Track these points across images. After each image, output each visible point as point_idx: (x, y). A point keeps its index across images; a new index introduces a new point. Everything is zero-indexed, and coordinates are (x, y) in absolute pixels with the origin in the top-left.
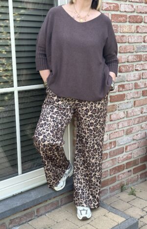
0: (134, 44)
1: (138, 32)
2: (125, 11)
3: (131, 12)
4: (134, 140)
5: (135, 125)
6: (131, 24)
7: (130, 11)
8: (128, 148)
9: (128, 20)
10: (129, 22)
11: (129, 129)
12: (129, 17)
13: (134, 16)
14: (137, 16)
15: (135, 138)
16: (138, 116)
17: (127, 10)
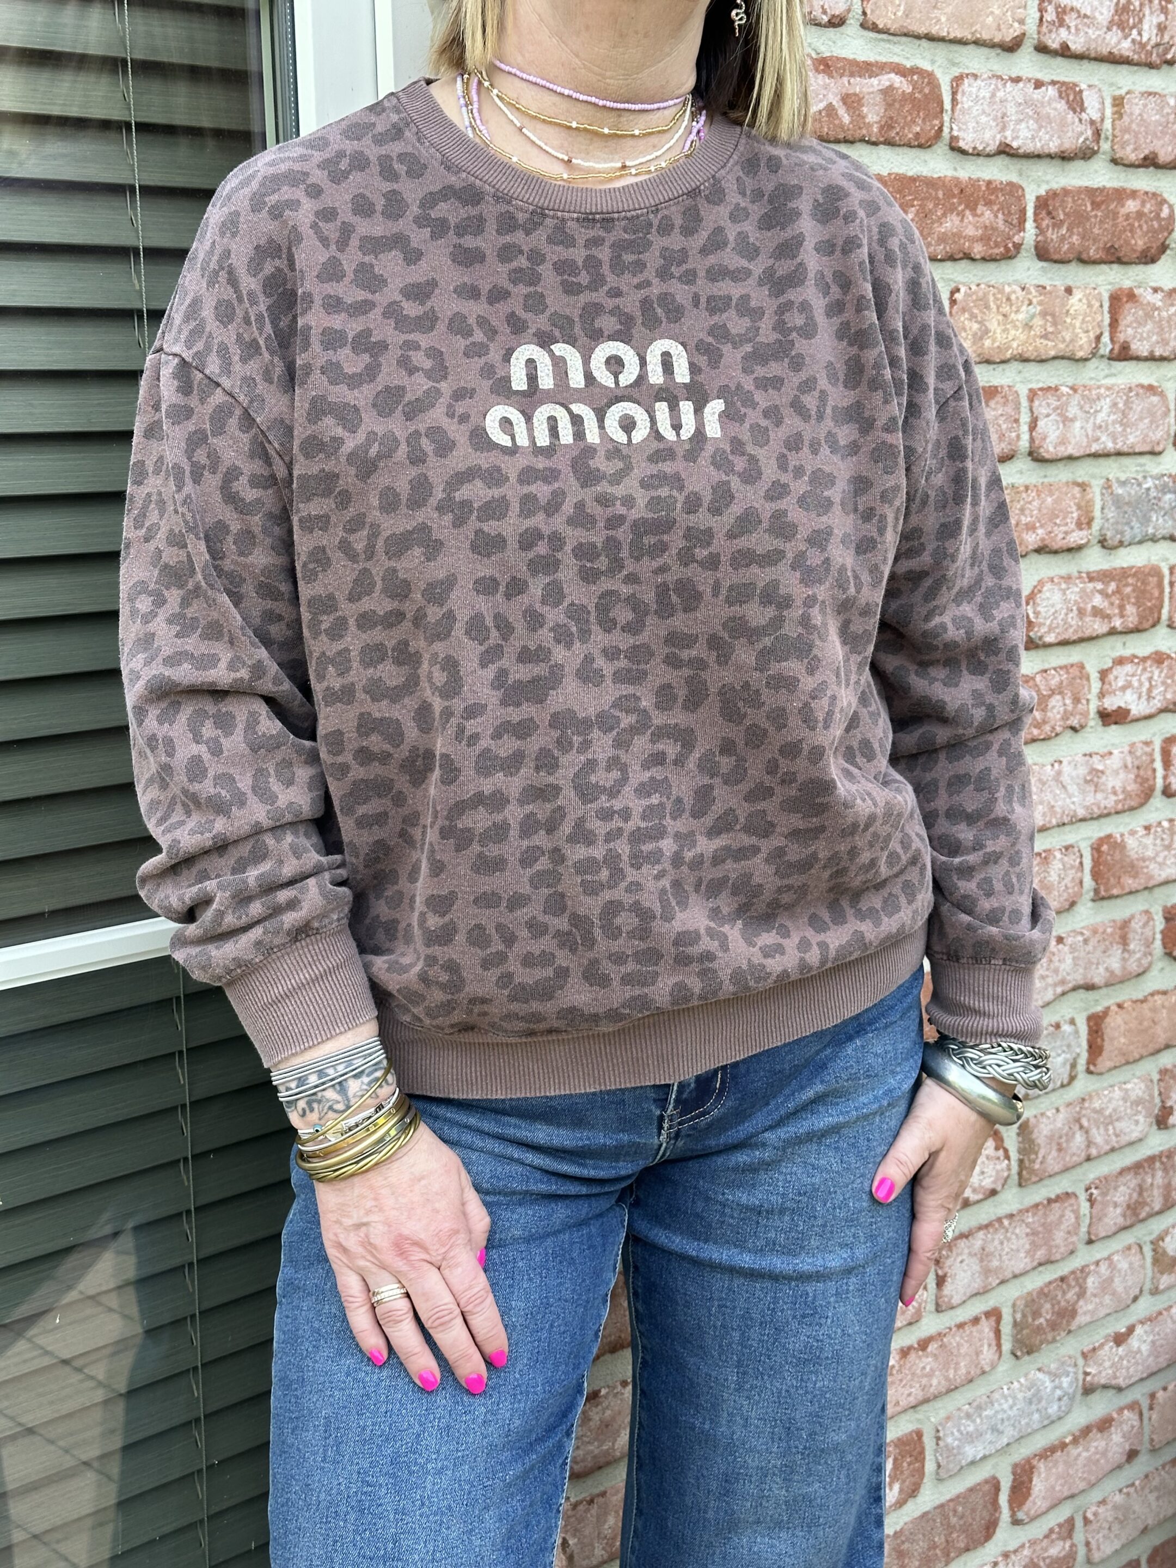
0: (1082, 472)
1: (1123, 354)
2: (1005, 151)
3: (1064, 157)
4: (1088, 1390)
5: (1099, 1251)
6: (1056, 277)
7: (1053, 147)
8: (1039, 1486)
9: (1030, 233)
10: (1042, 254)
11: (1043, 1293)
12: (1043, 204)
13: (1091, 192)
14: (1121, 195)
15: (1100, 1371)
16: (1129, 1158)
17: (1022, 138)
